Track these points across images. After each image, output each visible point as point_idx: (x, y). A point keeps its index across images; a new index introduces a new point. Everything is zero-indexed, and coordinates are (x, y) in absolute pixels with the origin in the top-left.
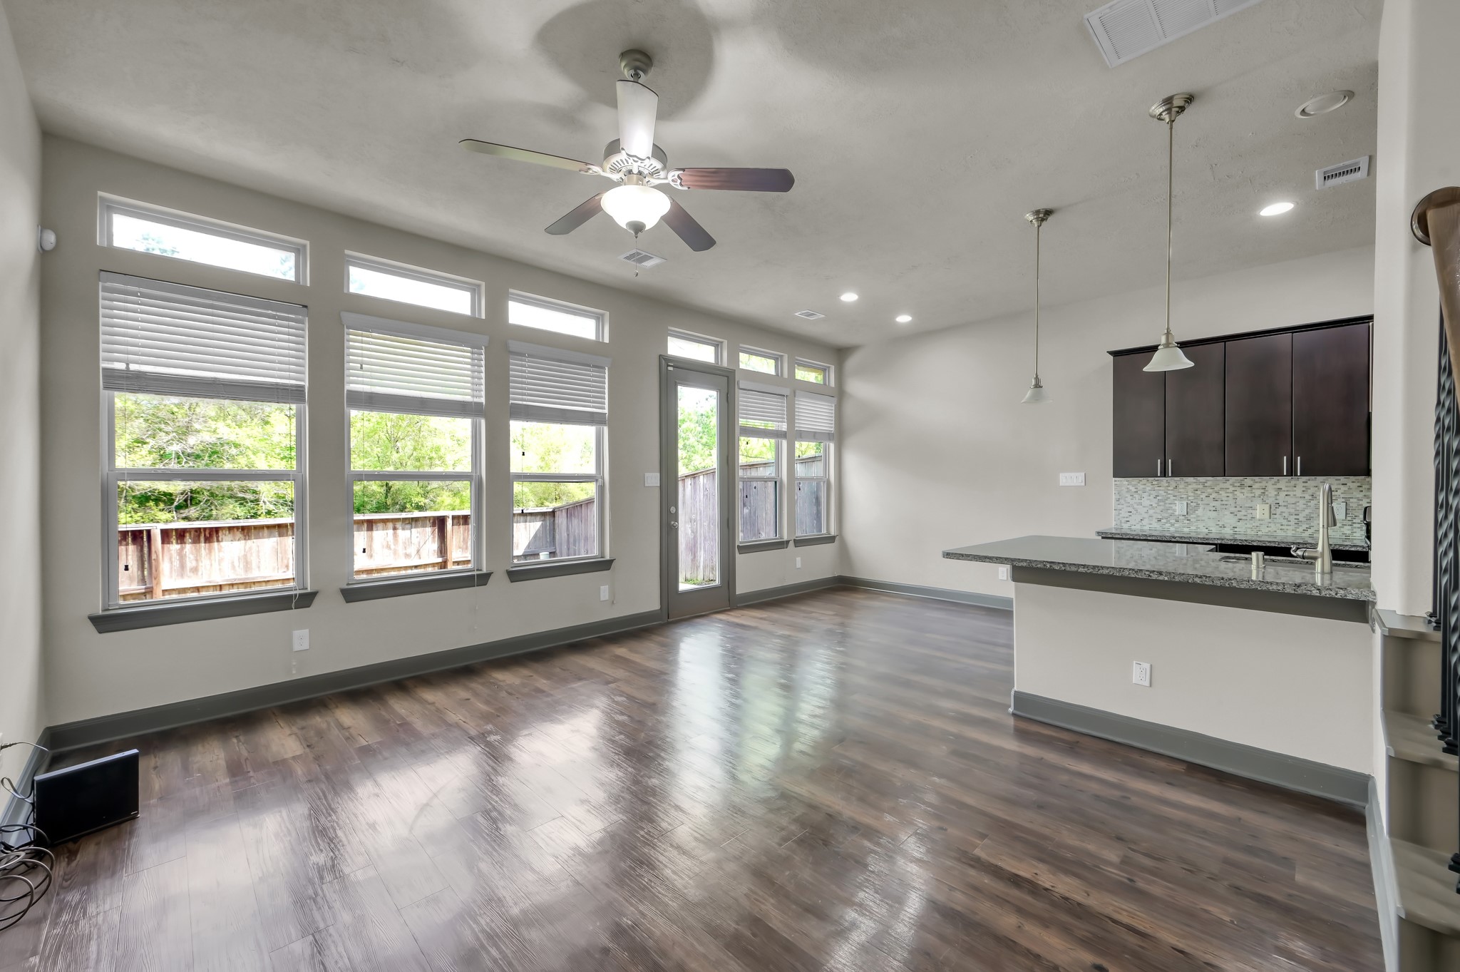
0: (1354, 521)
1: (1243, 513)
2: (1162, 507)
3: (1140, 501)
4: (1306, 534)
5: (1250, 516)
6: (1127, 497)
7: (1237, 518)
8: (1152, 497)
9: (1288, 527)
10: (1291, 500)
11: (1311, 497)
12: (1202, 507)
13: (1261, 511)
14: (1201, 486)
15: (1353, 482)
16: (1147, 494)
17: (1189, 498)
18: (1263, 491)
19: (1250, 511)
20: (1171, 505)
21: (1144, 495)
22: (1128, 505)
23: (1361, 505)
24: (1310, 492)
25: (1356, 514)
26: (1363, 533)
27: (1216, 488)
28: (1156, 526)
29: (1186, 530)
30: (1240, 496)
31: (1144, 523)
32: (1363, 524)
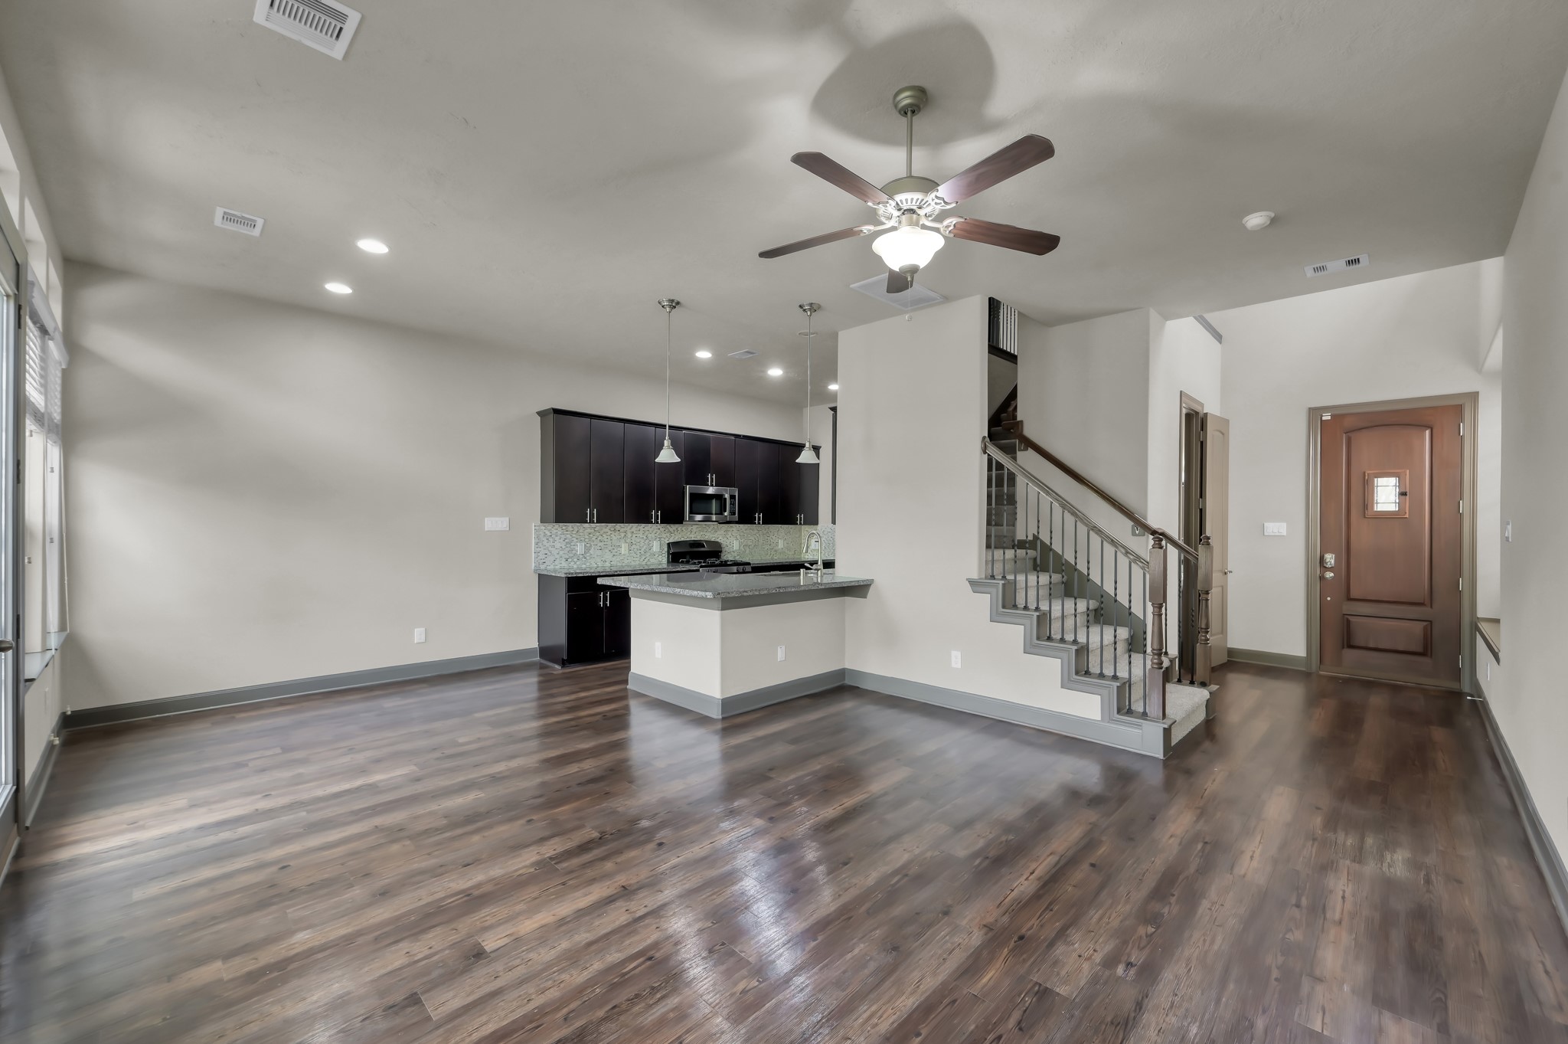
0: (663, 552)
1: (616, 550)
2: (569, 549)
3: (554, 544)
4: (644, 563)
5: (619, 552)
6: (544, 541)
7: (612, 554)
8: (561, 540)
9: (637, 559)
10: (638, 540)
11: (646, 538)
12: (593, 547)
13: (624, 549)
14: (593, 531)
15: (661, 528)
17: (586, 540)
18: (625, 534)
19: (619, 549)
20: (574, 547)
21: (557, 538)
22: (545, 548)
23: (665, 541)
24: (646, 534)
25: (663, 548)
26: (666, 559)
27: (602, 532)
28: (564, 564)
29: (584, 566)
30: (614, 538)
31: (557, 562)
32: (666, 553)
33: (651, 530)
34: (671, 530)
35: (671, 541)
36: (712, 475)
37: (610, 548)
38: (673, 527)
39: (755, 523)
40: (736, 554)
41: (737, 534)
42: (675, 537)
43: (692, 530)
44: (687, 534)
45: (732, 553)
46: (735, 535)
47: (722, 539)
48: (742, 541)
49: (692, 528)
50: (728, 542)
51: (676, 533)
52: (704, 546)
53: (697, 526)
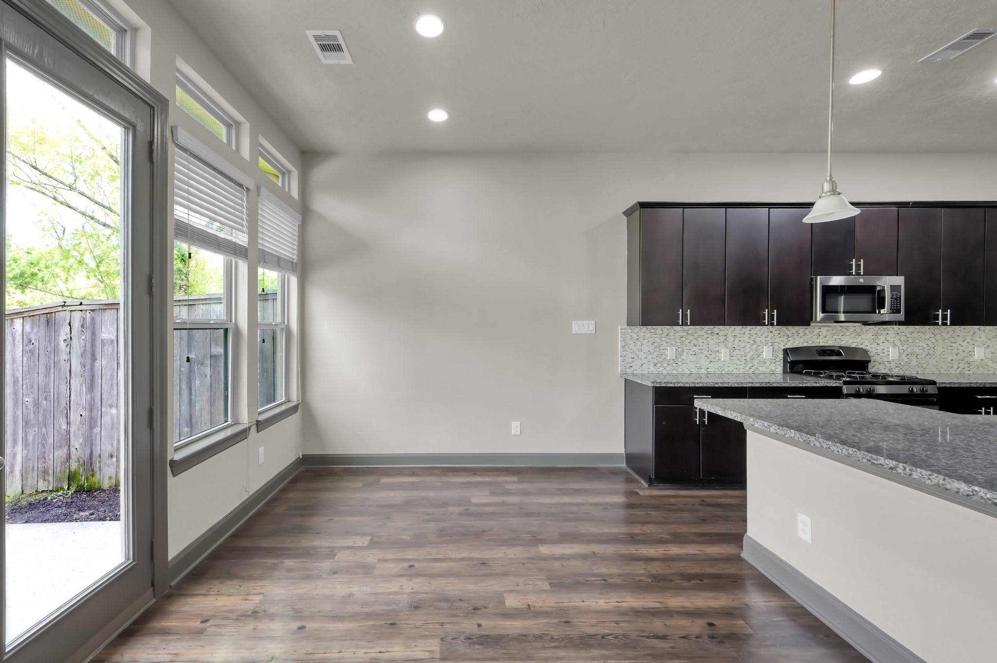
0: (777, 360)
1: (713, 356)
2: (658, 353)
3: (641, 348)
4: (751, 371)
5: (717, 358)
6: (630, 344)
7: (708, 361)
8: (650, 344)
9: (740, 366)
10: (742, 345)
11: (753, 342)
12: (686, 351)
13: (724, 354)
14: (685, 334)
15: (776, 330)
16: (646, 341)
17: (677, 344)
18: (725, 337)
19: (717, 354)
20: (664, 351)
21: (644, 342)
22: (632, 351)
23: (780, 348)
24: (753, 338)
25: (778, 354)
26: (781, 368)
27: (696, 336)
28: (653, 369)
29: (675, 372)
30: (711, 342)
31: (644, 367)
32: (782, 362)
33: (760, 333)
34: (789, 333)
35: (789, 346)
36: (858, 261)
37: (706, 353)
38: (792, 330)
39: (937, 324)
40: (893, 365)
41: (894, 339)
42: (795, 342)
43: (820, 334)
44: (812, 339)
45: (887, 364)
46: (891, 340)
47: (869, 344)
48: (905, 348)
49: (820, 330)
50: (880, 349)
51: (795, 337)
52: (840, 354)
53: (828, 328)
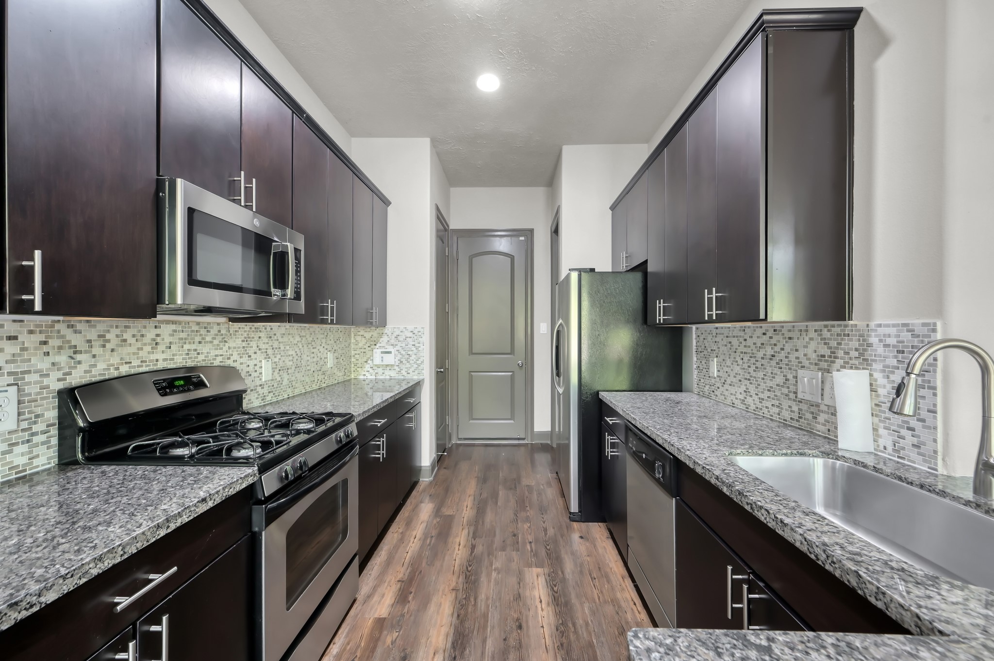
0: (35, 428)
15: (31, 332)
23: (48, 387)
25: (39, 411)
32: (54, 431)
41: (267, 346)
42: (95, 366)
43: (159, 340)
44: (141, 353)
45: (259, 389)
46: (263, 346)
47: (238, 359)
48: (276, 360)
49: (158, 331)
50: (251, 363)
51: (97, 350)
52: (201, 385)
53: (174, 327)
